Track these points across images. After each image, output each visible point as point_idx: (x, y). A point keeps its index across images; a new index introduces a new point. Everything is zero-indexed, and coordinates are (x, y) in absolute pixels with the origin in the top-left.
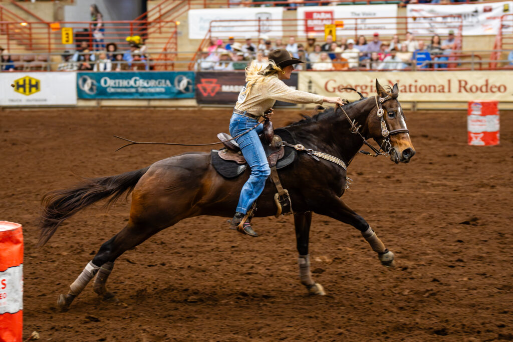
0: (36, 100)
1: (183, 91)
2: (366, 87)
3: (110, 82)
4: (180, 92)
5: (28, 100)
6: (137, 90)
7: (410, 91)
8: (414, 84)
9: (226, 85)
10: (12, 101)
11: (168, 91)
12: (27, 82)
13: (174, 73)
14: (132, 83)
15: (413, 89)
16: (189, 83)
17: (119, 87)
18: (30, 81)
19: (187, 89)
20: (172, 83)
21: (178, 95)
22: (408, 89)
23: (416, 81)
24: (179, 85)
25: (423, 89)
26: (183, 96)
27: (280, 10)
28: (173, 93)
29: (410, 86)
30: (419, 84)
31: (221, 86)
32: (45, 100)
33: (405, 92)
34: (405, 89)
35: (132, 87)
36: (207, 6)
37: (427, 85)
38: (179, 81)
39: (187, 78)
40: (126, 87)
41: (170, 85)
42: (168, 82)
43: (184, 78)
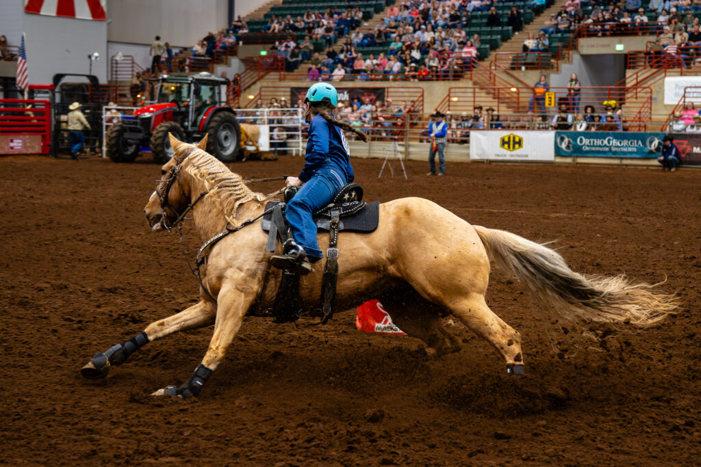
0: (519, 156)
1: (654, 151)
3: (586, 141)
4: (651, 152)
5: (511, 156)
6: (610, 149)
9: (697, 147)
10: (498, 155)
11: (639, 151)
12: (512, 139)
13: (646, 134)
14: (606, 142)
16: (659, 143)
17: (593, 146)
18: (514, 138)
19: (658, 149)
20: (644, 143)
21: (650, 155)
24: (650, 146)
26: (653, 156)
28: (644, 153)
31: (692, 148)
32: (527, 156)
35: (605, 146)
36: (683, 74)
38: (651, 142)
39: (658, 139)
40: (600, 146)
41: (641, 145)
42: (640, 142)
43: (656, 139)
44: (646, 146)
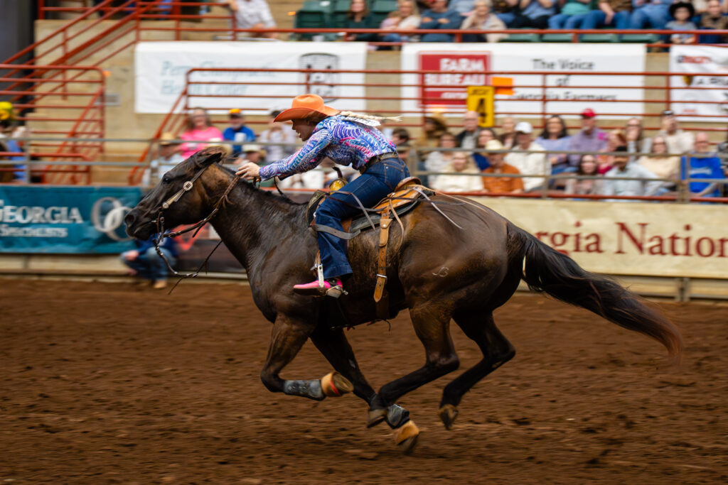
1: (113, 236)
2: (565, 236)
4: (104, 239)
7: (674, 253)
8: (683, 234)
11: (74, 235)
13: (91, 191)
15: (680, 247)
16: (126, 216)
19: (122, 231)
20: (86, 216)
21: (102, 246)
22: (667, 247)
23: (688, 228)
24: (102, 222)
25: (706, 248)
27: (362, 48)
28: (87, 239)
29: (674, 238)
30: (695, 236)
33: (662, 253)
34: (660, 245)
36: (182, 34)
37: (716, 237)
38: (104, 213)
39: (124, 204)
41: (80, 221)
42: (75, 212)
43: (117, 203)
44: (92, 224)
